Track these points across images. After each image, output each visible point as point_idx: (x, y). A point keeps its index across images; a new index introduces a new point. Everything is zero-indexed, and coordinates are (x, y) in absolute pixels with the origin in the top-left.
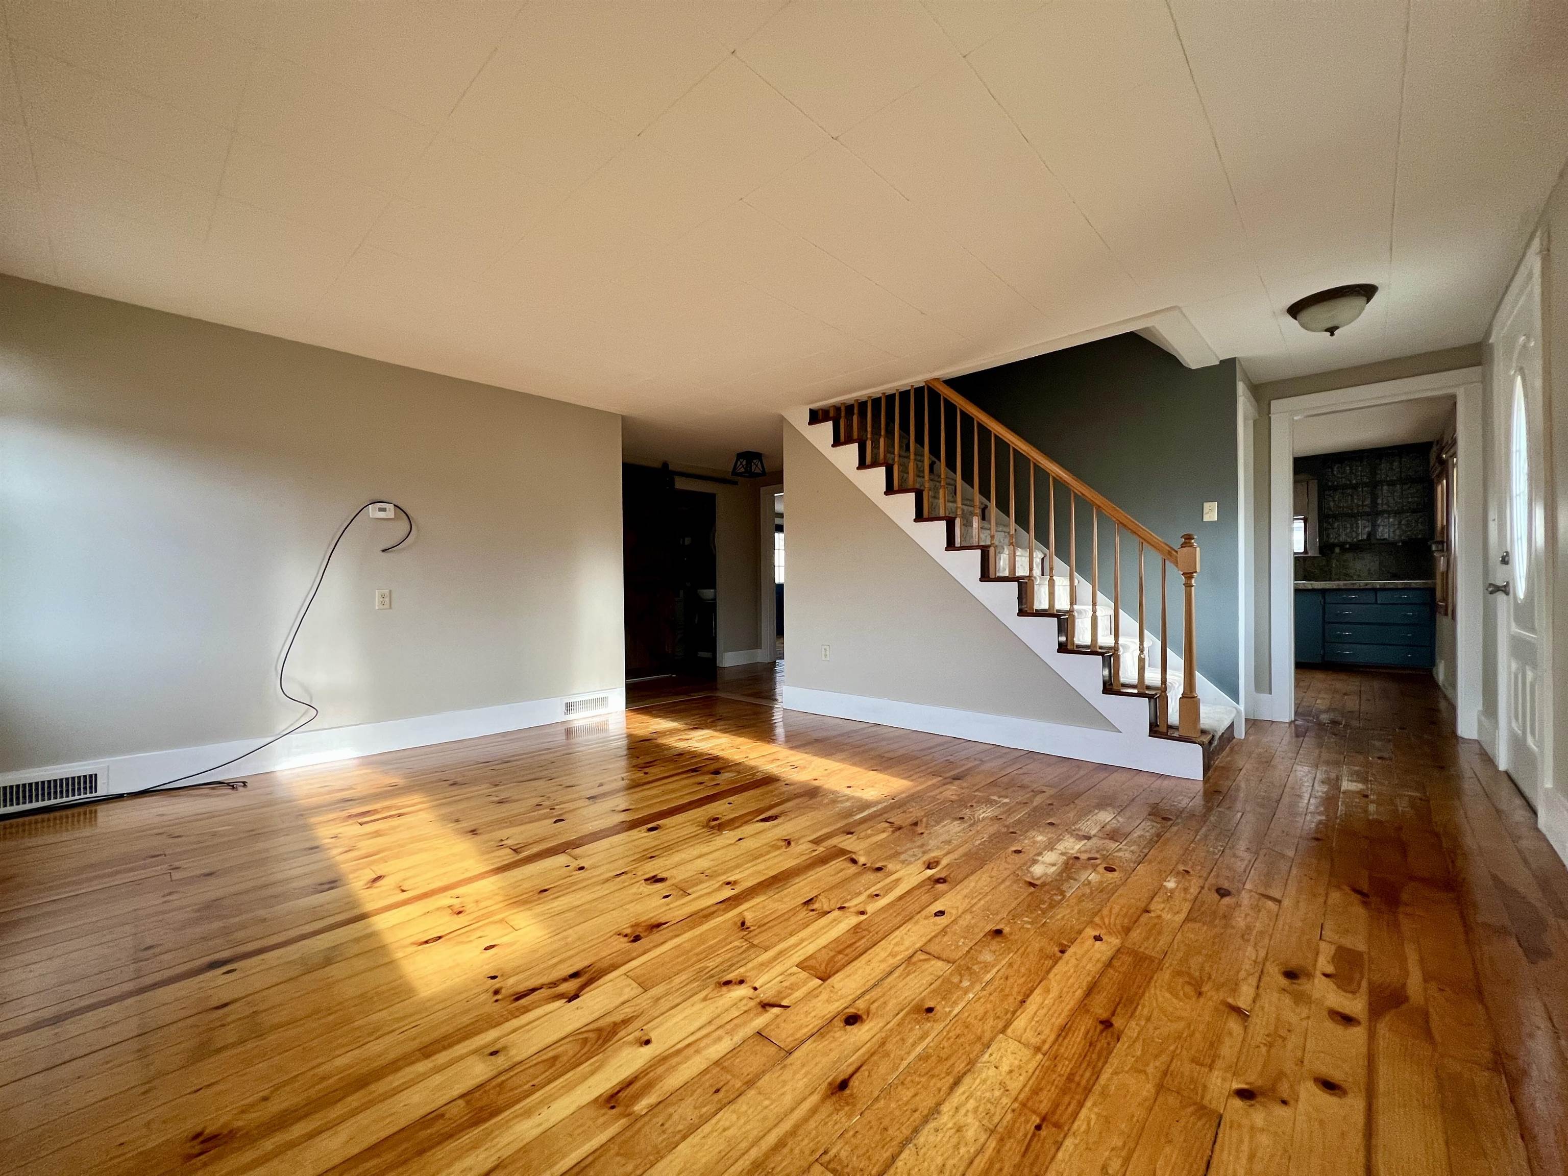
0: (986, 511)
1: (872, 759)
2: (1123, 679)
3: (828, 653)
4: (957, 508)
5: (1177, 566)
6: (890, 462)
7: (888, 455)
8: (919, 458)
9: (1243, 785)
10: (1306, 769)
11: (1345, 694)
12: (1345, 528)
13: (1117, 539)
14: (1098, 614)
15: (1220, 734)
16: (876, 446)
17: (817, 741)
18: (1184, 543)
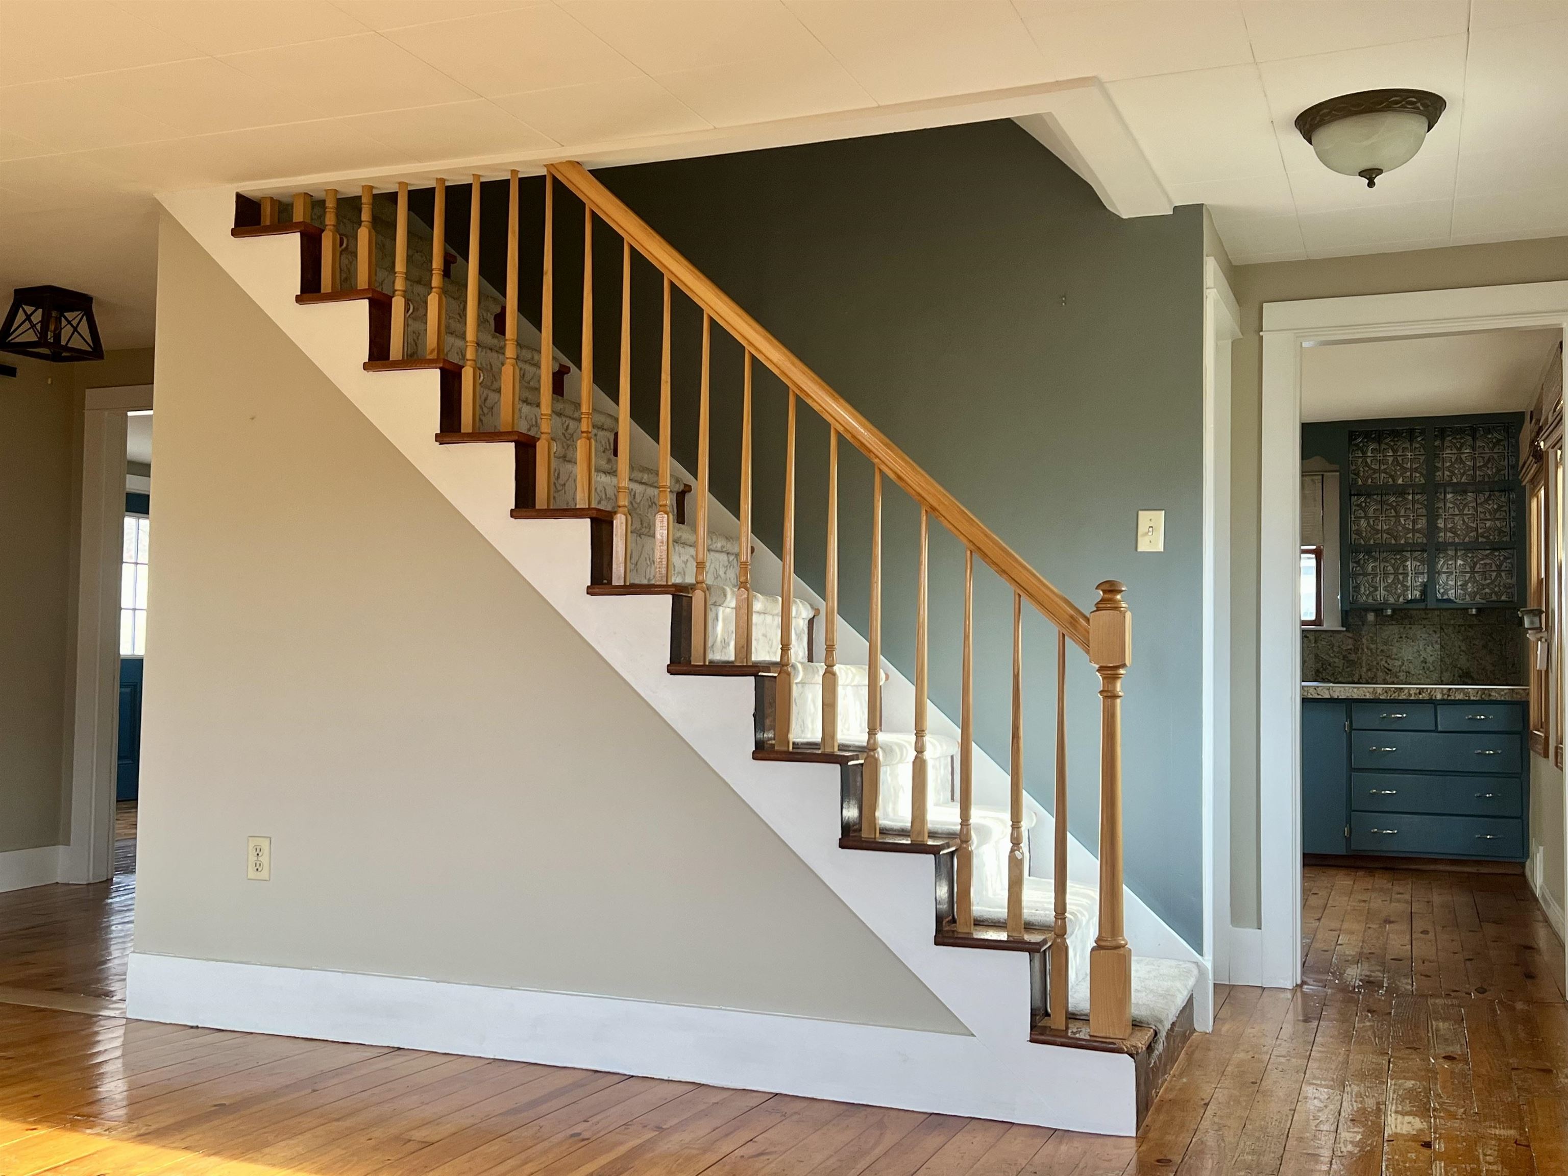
0: (687, 496)
1: (375, 1149)
2: (979, 908)
3: (264, 859)
4: (618, 489)
5: (1088, 652)
6: (454, 358)
7: (450, 340)
8: (526, 354)
9: (1211, 1140)
10: (1324, 1093)
11: (1388, 921)
12: (1386, 574)
13: (970, 586)
14: (928, 755)
15: (1168, 1026)
16: (416, 310)
17: (221, 1109)
18: (1103, 600)
